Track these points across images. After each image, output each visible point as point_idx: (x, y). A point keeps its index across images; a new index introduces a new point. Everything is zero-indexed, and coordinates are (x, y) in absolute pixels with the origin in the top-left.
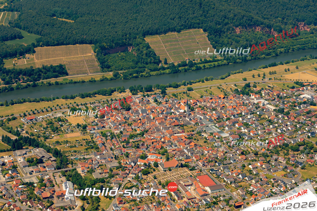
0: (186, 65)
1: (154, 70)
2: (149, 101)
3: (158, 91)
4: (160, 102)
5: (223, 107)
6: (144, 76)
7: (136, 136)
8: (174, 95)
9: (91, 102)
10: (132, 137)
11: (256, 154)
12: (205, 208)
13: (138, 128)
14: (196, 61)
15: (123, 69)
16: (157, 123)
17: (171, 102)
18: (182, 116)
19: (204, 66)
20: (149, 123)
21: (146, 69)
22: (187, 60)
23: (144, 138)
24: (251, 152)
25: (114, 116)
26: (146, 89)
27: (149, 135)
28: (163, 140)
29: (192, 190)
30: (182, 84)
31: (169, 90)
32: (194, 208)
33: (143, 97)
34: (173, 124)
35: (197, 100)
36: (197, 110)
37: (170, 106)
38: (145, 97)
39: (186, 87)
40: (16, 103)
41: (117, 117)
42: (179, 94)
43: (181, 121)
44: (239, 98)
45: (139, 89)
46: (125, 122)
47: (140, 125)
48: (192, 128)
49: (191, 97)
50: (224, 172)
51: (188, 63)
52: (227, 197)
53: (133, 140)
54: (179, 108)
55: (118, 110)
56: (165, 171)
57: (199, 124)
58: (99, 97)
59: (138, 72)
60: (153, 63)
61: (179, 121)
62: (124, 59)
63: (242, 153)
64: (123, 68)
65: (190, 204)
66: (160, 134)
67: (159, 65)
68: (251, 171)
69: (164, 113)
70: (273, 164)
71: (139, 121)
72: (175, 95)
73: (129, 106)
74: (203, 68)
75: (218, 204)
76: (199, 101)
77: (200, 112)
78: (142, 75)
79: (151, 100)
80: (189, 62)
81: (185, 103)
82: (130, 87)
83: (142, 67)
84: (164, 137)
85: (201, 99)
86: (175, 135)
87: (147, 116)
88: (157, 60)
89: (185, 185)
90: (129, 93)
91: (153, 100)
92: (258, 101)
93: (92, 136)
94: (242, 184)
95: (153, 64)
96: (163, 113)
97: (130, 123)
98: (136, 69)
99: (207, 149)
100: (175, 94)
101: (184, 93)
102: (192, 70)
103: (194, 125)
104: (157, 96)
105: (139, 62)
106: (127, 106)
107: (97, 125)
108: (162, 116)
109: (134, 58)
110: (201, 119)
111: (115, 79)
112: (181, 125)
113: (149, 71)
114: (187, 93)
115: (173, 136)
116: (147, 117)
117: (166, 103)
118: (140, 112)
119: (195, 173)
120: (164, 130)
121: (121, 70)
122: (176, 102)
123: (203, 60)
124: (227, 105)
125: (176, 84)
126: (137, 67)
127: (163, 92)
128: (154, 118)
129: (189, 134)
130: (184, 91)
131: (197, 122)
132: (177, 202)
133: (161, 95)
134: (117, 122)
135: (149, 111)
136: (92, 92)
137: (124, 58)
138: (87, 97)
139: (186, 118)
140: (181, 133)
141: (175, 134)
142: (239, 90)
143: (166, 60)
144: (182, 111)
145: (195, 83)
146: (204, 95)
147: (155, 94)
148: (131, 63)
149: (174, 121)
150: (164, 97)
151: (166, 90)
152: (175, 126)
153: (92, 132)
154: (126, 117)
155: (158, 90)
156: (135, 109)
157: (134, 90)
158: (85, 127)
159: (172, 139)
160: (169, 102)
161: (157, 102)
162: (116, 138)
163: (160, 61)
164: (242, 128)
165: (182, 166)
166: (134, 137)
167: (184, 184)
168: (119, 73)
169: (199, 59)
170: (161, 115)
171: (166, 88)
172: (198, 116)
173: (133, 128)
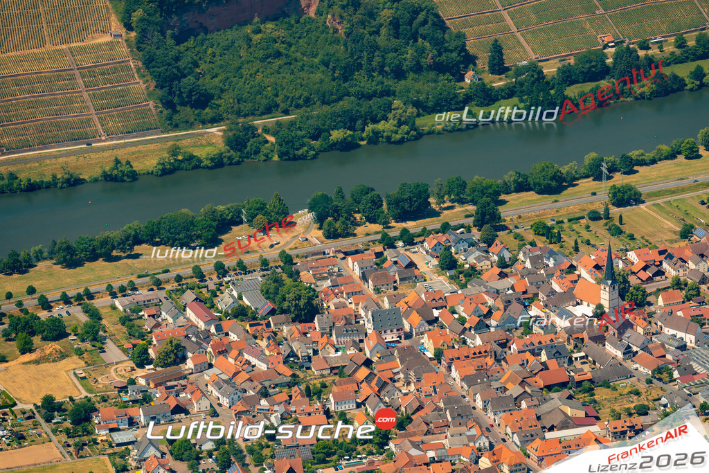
0: (605, 72)
1: (437, 104)
2: (412, 265)
3: (460, 214)
4: (473, 268)
6: (389, 138)
7: (351, 451)
8: (544, 231)
9: (116, 285)
10: (324, 455)
13: (358, 405)
14: (654, 51)
15: (277, 106)
16: (458, 380)
17: (528, 265)
18: (585, 335)
19: (699, 74)
20: (413, 379)
21: (397, 103)
22: (606, 46)
23: (391, 456)
25: (234, 353)
26: (395, 203)
27: (417, 439)
28: (485, 463)
30: (582, 171)
31: (519, 208)
33: (379, 248)
34: (537, 378)
35: (661, 253)
36: (661, 302)
37: (520, 289)
38: (392, 246)
39: (604, 187)
41: (246, 356)
42: (566, 225)
43: (578, 364)
45: (361, 207)
46: (289, 379)
47: (366, 390)
48: (637, 393)
49: (632, 238)
51: (615, 59)
53: (333, 471)
54: (570, 296)
55: (254, 318)
57: (671, 375)
59: (353, 120)
60: (430, 68)
61: (570, 361)
62: (278, 55)
64: (278, 100)
66: (473, 432)
67: (462, 79)
69: (493, 322)
71: (363, 372)
72: (549, 229)
73: (310, 299)
74: (690, 83)
76: (670, 257)
77: (680, 313)
78: (376, 134)
79: (424, 259)
80: (617, 57)
81: (597, 267)
82: (313, 200)
83: (374, 94)
84: (491, 446)
85: (683, 243)
86: (548, 435)
87: (405, 343)
88: (454, 55)
90: (308, 228)
91: (435, 262)
93: (122, 457)
95: (432, 74)
96: (488, 326)
97: (317, 383)
98: (345, 104)
100: (545, 226)
101: (595, 217)
102: (636, 99)
103: (649, 382)
104: (452, 238)
105: (360, 66)
106: (299, 298)
107: (146, 399)
108: (478, 342)
109: (331, 49)
110: (683, 347)
111: (238, 163)
112: (579, 383)
113: (411, 110)
114: (607, 217)
115: (537, 443)
116: (401, 350)
117: (502, 275)
118: (369, 328)
120: (491, 415)
121: (268, 111)
122: (551, 263)
123: (691, 43)
125: (551, 172)
126: (348, 94)
127: (483, 215)
128: (438, 355)
129: (620, 429)
130: (593, 208)
131: (661, 362)
133: (476, 234)
134: (250, 380)
135: (416, 318)
136: (115, 234)
137: (282, 50)
138: (94, 258)
139: (609, 347)
140: (578, 423)
141: (551, 429)
143: (497, 50)
144: (586, 310)
145: (654, 162)
146: (700, 224)
147: (445, 228)
148: (318, 76)
149: (544, 364)
150: (489, 242)
151: (500, 208)
152: (549, 388)
153: (119, 437)
154: (292, 354)
155: (459, 209)
156: (343, 312)
157: (336, 214)
158: (83, 415)
159: (534, 456)
160: (518, 266)
161: (453, 272)
162: (244, 465)
163: (470, 60)
166: (335, 457)
168: (254, 128)
169: (672, 40)
170: (474, 338)
171: (503, 197)
172: (668, 331)
173: (332, 407)
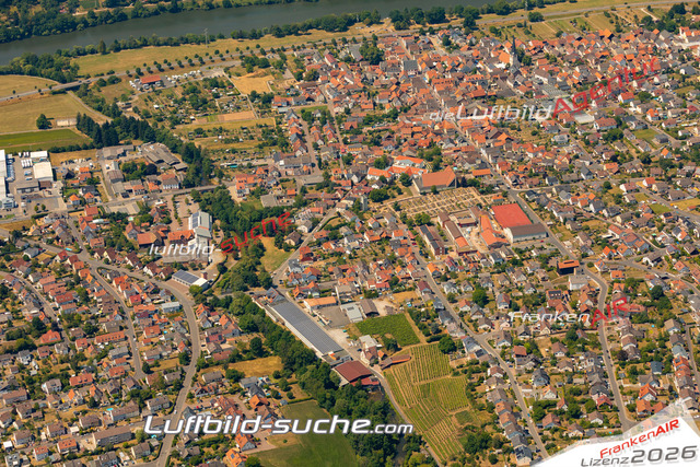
2: (430, 42)
3: (458, 22)
4: (457, 46)
5: (603, 57)
7: (380, 120)
8: (495, 31)
9: (296, 46)
10: (369, 121)
11: (647, 161)
12: (492, 273)
13: (389, 101)
16: (436, 92)
17: (483, 45)
18: (499, 76)
20: (416, 91)
23: (398, 122)
24: (635, 155)
25: (341, 76)
26: (430, 15)
27: (410, 116)
28: (437, 128)
29: (473, 234)
30: (520, 5)
31: (486, 21)
32: (468, 271)
33: (417, 35)
34: (471, 93)
35: (545, 42)
36: (537, 64)
37: (475, 55)
38: (424, 34)
39: (528, 13)
40: (125, 48)
41: (345, 78)
42: (505, 29)
43: (492, 89)
44: (648, 37)
45: (414, 16)
46: (362, 89)
47: (394, 95)
49: (534, 36)
50: (559, 199)
52: (548, 250)
53: (370, 128)
54: (497, 60)
55: (353, 62)
56: (424, 194)
57: (532, 95)
58: (318, 35)
61: (489, 87)
63: (614, 159)
65: (461, 264)
68: (620, 196)
69: (459, 69)
70: (678, 183)
71: (395, 87)
72: (497, 30)
73: (380, 55)
75: (522, 265)
76: (548, 45)
77: (544, 69)
79: (437, 41)
82: (392, 13)
85: (556, 39)
87: (417, 76)
89: (459, 224)
90: (389, 26)
91: (441, 42)
92: (692, 44)
93: (281, 118)
94: (591, 224)
96: (456, 71)
97: (374, 91)
99: (533, 147)
101: (520, 26)
103: (522, 97)
104: (451, 32)
106: (373, 54)
107: (297, 94)
108: (450, 77)
110: (541, 83)
112: (490, 97)
114: (525, 25)
116: (415, 79)
117: (469, 49)
118: (402, 68)
119: (490, 199)
120: (446, 107)
122: (493, 45)
124: (614, 52)
125: (504, 5)
127: (469, 23)
128: (430, 82)
130: (520, 22)
131: (529, 89)
132: (433, 258)
133: (463, 31)
134: (344, 88)
135: (425, 66)
136: (300, 24)
138: (290, 34)
139: (508, 82)
142: (655, 19)
144: (503, 66)
145: (554, 3)
146: (567, 31)
147: (450, 28)
149: (476, 87)
150: (467, 35)
153: (281, 110)
154: (366, 78)
155: (459, 20)
156: (394, 62)
157: (401, 18)
158: (268, 99)
159: (460, 126)
160: (478, 45)
161: (448, 47)
162: (333, 124)
164: (632, 104)
165: (464, 184)
166: (373, 123)
167: (457, 222)
170: (448, 75)
171: (480, 15)
172: (537, 76)
173: (377, 102)
